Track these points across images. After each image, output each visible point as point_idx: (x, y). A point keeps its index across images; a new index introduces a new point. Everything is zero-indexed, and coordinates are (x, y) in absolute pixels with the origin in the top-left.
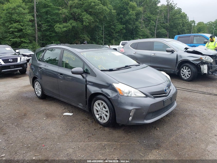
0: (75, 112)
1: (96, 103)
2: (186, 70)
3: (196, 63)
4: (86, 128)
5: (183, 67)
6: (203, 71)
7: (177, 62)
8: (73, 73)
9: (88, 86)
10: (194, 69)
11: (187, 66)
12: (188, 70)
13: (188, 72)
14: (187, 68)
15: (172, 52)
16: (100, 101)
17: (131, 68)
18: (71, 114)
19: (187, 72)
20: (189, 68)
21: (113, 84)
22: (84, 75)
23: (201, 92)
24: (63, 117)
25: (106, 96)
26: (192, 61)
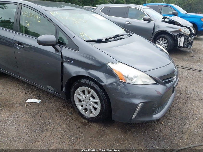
0: (44, 97)
1: (79, 90)
2: (162, 41)
3: (174, 35)
4: (64, 126)
5: (159, 39)
6: (180, 43)
7: (153, 33)
8: (40, 43)
9: (65, 64)
10: (171, 41)
11: (164, 37)
12: (165, 42)
13: (165, 44)
14: (164, 39)
15: (149, 21)
16: (85, 88)
17: (123, 38)
18: (38, 101)
19: (163, 44)
20: (166, 39)
21: (109, 64)
22: (58, 47)
23: (183, 68)
24: (27, 107)
25: (96, 81)
26: (171, 32)
